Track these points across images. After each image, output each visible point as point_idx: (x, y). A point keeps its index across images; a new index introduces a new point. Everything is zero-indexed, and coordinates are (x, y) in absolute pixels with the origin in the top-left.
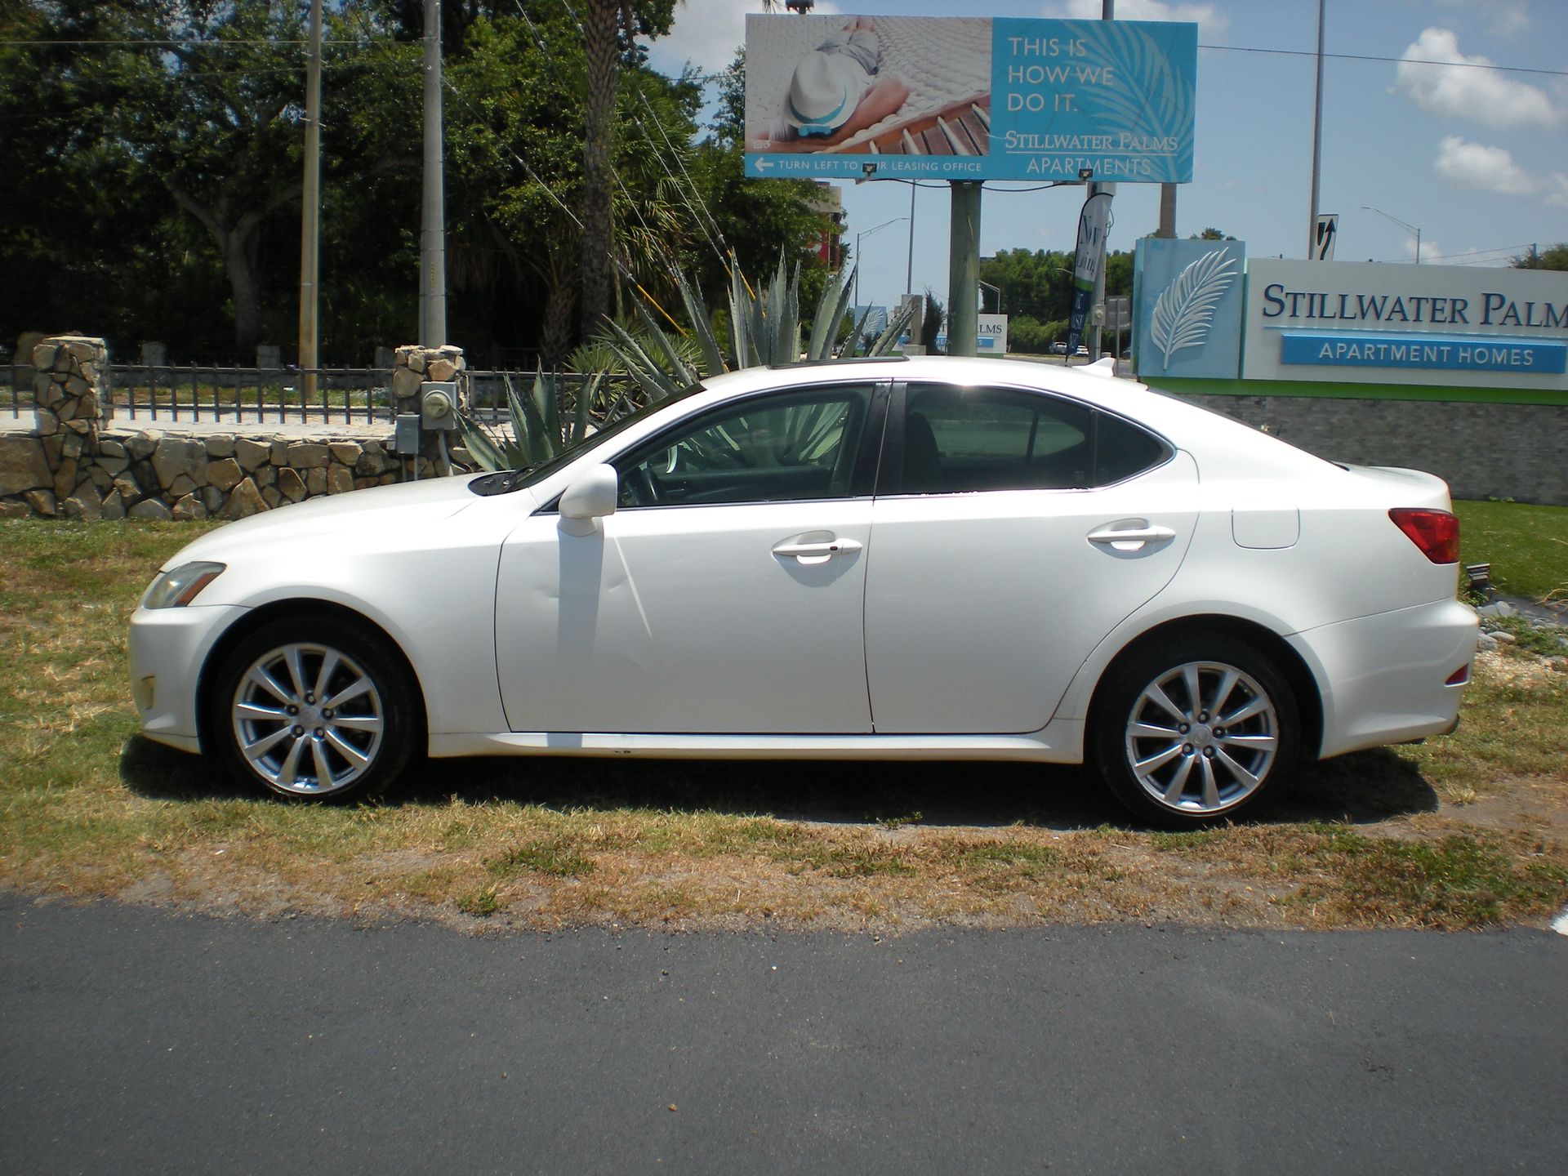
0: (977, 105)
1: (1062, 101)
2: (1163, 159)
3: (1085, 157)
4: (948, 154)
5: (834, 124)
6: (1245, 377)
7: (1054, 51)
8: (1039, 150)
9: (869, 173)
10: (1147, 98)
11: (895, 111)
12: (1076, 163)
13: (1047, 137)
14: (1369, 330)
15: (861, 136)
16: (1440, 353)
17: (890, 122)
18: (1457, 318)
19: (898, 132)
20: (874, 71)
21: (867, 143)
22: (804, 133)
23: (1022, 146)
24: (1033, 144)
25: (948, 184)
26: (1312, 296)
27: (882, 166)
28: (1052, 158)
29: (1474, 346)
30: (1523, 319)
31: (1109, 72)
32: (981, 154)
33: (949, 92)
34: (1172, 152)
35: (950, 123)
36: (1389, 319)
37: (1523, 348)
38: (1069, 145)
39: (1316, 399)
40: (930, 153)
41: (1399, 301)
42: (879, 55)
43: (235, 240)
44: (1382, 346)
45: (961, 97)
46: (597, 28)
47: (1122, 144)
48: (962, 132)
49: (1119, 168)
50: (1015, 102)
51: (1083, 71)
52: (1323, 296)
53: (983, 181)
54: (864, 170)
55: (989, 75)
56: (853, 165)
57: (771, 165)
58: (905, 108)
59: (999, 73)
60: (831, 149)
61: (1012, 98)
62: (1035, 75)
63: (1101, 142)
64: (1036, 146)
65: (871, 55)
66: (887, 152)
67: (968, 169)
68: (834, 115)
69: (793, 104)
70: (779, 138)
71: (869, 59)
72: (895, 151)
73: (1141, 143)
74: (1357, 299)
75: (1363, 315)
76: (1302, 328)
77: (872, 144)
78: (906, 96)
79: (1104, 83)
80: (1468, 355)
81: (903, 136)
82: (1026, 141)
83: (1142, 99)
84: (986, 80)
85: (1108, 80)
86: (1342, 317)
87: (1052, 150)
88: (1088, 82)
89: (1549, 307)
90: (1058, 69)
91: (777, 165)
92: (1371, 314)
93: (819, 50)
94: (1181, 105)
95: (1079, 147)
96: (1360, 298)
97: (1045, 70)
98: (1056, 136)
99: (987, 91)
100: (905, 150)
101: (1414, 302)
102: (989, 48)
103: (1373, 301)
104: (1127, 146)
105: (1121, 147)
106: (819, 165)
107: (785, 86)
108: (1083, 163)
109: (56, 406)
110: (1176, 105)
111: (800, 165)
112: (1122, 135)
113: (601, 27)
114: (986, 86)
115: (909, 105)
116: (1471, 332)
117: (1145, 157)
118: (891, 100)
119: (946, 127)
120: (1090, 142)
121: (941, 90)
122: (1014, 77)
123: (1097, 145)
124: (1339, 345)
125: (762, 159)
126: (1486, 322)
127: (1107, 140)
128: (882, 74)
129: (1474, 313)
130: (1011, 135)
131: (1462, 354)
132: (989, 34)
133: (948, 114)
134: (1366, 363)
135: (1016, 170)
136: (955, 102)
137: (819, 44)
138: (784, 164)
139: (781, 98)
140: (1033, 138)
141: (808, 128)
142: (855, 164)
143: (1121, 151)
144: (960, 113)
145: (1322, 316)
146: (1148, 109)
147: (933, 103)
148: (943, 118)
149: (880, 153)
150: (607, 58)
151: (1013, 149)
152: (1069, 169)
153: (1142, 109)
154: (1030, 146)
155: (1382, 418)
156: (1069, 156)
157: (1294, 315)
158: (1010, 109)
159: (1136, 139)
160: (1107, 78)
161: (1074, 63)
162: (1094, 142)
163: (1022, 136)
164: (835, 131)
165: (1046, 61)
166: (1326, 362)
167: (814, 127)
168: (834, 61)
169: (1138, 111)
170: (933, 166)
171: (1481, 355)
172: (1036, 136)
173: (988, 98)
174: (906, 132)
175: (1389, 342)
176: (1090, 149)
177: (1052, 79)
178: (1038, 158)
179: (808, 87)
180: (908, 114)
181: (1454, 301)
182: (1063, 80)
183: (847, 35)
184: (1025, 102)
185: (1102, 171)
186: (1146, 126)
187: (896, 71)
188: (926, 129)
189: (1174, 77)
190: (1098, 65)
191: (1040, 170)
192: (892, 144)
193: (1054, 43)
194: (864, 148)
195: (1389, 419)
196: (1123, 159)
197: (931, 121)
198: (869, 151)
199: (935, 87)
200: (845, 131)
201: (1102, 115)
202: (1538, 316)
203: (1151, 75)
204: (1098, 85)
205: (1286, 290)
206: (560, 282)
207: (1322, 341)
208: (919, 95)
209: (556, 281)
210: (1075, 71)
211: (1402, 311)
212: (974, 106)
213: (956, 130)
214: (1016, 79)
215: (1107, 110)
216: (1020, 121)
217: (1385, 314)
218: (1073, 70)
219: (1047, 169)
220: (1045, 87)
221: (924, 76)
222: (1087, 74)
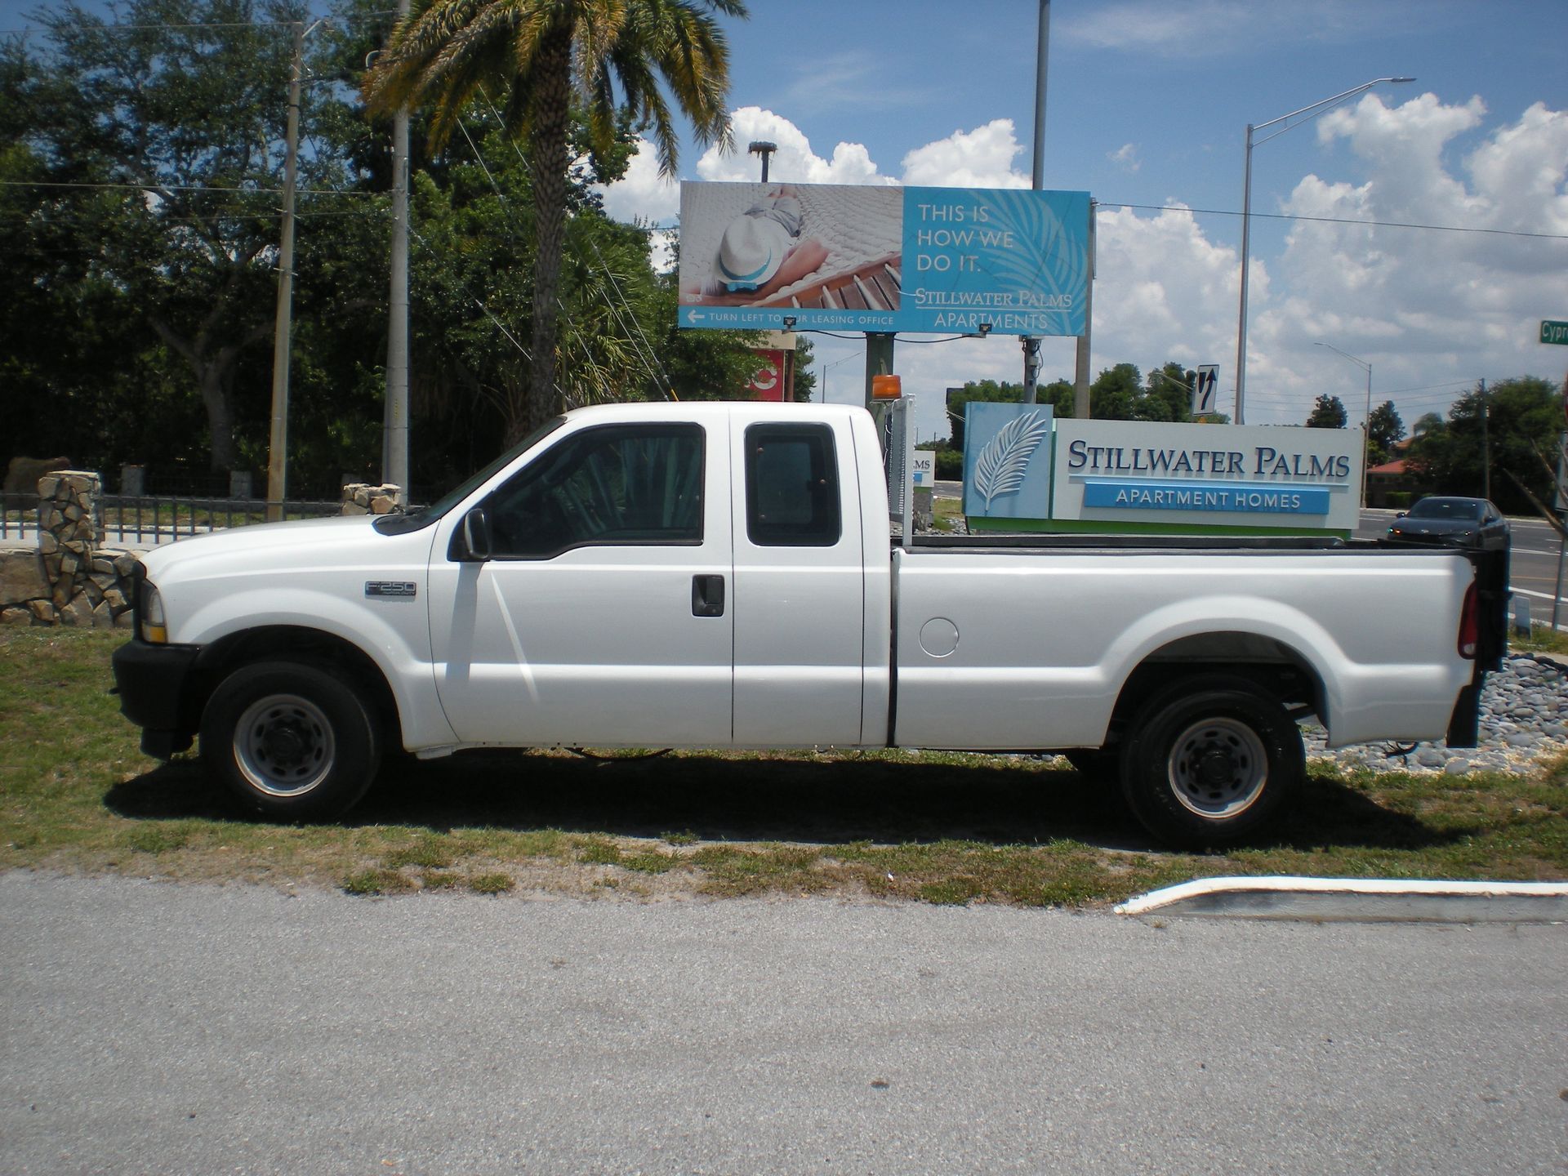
0: (890, 265)
1: (967, 261)
2: (1059, 315)
3: (987, 313)
4: (863, 308)
5: (759, 281)
6: (1054, 518)
7: (959, 217)
8: (945, 306)
9: (789, 326)
10: (1044, 261)
11: (815, 270)
12: (979, 318)
13: (953, 294)
14: (1158, 478)
15: (785, 292)
16: (1220, 498)
17: (811, 280)
18: (1234, 468)
19: (818, 288)
20: (797, 234)
21: (790, 298)
22: (732, 288)
23: (930, 302)
24: (941, 301)
25: (864, 335)
26: (1110, 450)
27: (802, 319)
28: (958, 313)
29: (1248, 492)
30: (1291, 470)
31: (1009, 236)
32: (893, 309)
33: (865, 253)
34: (1068, 308)
35: (865, 281)
36: (1176, 469)
37: (1291, 493)
38: (972, 301)
40: (847, 308)
41: (1184, 453)
42: (801, 219)
44: (1170, 492)
45: (875, 258)
46: (546, 190)
47: (1021, 301)
48: (876, 289)
49: (1019, 322)
50: (924, 263)
51: (985, 235)
52: (1119, 451)
53: (894, 334)
54: (785, 323)
55: (900, 238)
56: (777, 318)
57: (703, 317)
58: (824, 267)
59: (909, 236)
60: (757, 304)
61: (922, 259)
62: (942, 238)
63: (1003, 298)
64: (943, 302)
65: (794, 220)
66: (808, 307)
67: (881, 321)
68: (759, 273)
69: (723, 262)
70: (709, 293)
71: (791, 222)
72: (814, 305)
73: (1039, 300)
74: (1148, 453)
75: (1154, 466)
76: (1102, 477)
77: (794, 298)
78: (825, 256)
79: (1005, 246)
80: (1243, 499)
81: (822, 292)
82: (934, 298)
83: (1040, 260)
84: (898, 243)
85: (1009, 243)
86: (1136, 467)
87: (959, 306)
88: (990, 245)
89: (1314, 459)
90: (963, 233)
91: (708, 317)
92: (1160, 466)
93: (746, 214)
94: (1075, 265)
95: (982, 303)
96: (1151, 452)
97: (951, 234)
98: (961, 294)
99: (898, 252)
100: (824, 304)
101: (1197, 455)
102: (901, 214)
103: (1162, 454)
104: (1025, 303)
105: (1021, 304)
106: (746, 318)
107: (716, 246)
108: (986, 318)
109: (56, 529)
110: (1070, 267)
111: (729, 317)
112: (1021, 292)
113: (549, 191)
114: (898, 248)
115: (828, 264)
116: (1247, 480)
117: (1042, 313)
118: (811, 260)
119: (861, 284)
120: (992, 299)
121: (856, 251)
122: (922, 240)
123: (998, 302)
124: (1133, 491)
125: (694, 311)
126: (1259, 471)
127: (1008, 297)
128: (803, 236)
129: (1249, 463)
130: (920, 292)
131: (1238, 499)
132: (900, 201)
133: (863, 273)
134: (1158, 506)
135: (926, 323)
136: (870, 262)
137: (746, 210)
138: (714, 316)
139: (712, 256)
140: (941, 295)
141: (737, 284)
142: (778, 316)
143: (1020, 307)
144: (875, 272)
145: (1118, 467)
146: (1045, 269)
147: (847, 263)
148: (858, 276)
149: (801, 307)
150: (554, 219)
151: (922, 305)
152: (973, 324)
153: (1040, 270)
154: (938, 302)
156: (972, 312)
157: (1095, 466)
158: (919, 268)
159: (1034, 296)
160: (1007, 242)
161: (978, 228)
162: (996, 299)
163: (930, 293)
164: (761, 287)
165: (954, 226)
166: (1122, 505)
167: (742, 283)
168: (759, 223)
169: (1036, 271)
170: (850, 319)
171: (1255, 499)
172: (943, 294)
173: (900, 258)
174: (824, 288)
175: (1177, 489)
176: (992, 306)
177: (957, 242)
178: (945, 313)
179: (737, 248)
180: (827, 273)
181: (1231, 455)
182: (967, 243)
183: (772, 200)
184: (933, 263)
185: (1003, 324)
186: (1042, 284)
187: (818, 233)
188: (843, 286)
189: (1069, 241)
190: (1000, 230)
191: (947, 324)
192: (812, 300)
193: (959, 209)
194: (786, 302)
196: (1022, 314)
197: (847, 279)
198: (792, 306)
199: (852, 248)
200: (770, 287)
201: (1004, 275)
202: (1305, 466)
203: (1048, 239)
204: (1000, 248)
205: (1087, 446)
206: (517, 416)
207: (1117, 488)
208: (837, 256)
209: (513, 416)
210: (979, 235)
211: (1187, 463)
212: (887, 265)
213: (871, 288)
214: (925, 241)
215: (1008, 270)
216: (929, 280)
217: (1172, 466)
218: (977, 234)
219: (953, 323)
220: (951, 249)
221: (842, 238)
222: (989, 238)
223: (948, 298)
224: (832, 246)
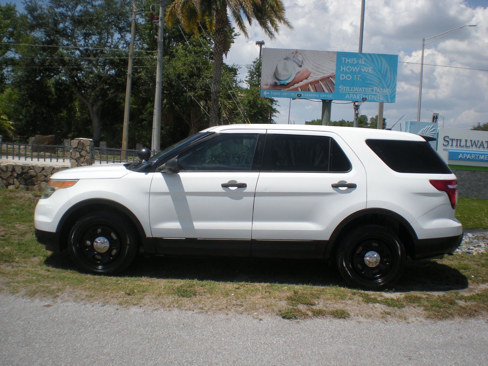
0: (331, 77)
1: (357, 77)
2: (386, 95)
3: (363, 94)
4: (322, 92)
5: (288, 82)
7: (355, 62)
8: (349, 91)
9: (299, 97)
10: (382, 77)
11: (306, 79)
12: (361, 96)
13: (352, 88)
14: (474, 150)
15: (296, 85)
17: (305, 82)
19: (307, 85)
20: (301, 66)
21: (298, 87)
22: (279, 84)
23: (344, 90)
24: (348, 90)
25: (321, 101)
26: (457, 140)
27: (302, 95)
28: (353, 94)
31: (371, 69)
32: (332, 92)
33: (323, 73)
34: (390, 93)
35: (323, 82)
38: (358, 90)
39: (457, 170)
40: (316, 91)
41: (482, 142)
42: (302, 62)
43: (95, 109)
44: (477, 155)
45: (326, 75)
46: (217, 50)
47: (374, 91)
48: (326, 85)
49: (373, 98)
50: (343, 77)
51: (363, 68)
52: (460, 140)
53: (332, 100)
55: (335, 69)
57: (268, 93)
58: (309, 78)
59: (338, 68)
60: (287, 89)
61: (342, 76)
62: (349, 69)
63: (368, 89)
64: (349, 90)
65: (300, 61)
66: (304, 91)
67: (328, 96)
68: (288, 79)
69: (276, 75)
70: (271, 85)
71: (299, 62)
72: (306, 90)
73: (380, 90)
74: (470, 141)
75: (472, 146)
76: (455, 149)
77: (299, 88)
78: (310, 74)
79: (370, 72)
81: (309, 86)
82: (346, 89)
83: (381, 77)
84: (334, 70)
86: (466, 146)
87: (354, 92)
88: (365, 72)
90: (356, 67)
91: (270, 93)
92: (474, 146)
93: (284, 59)
94: (392, 79)
95: (361, 91)
96: (471, 141)
97: (352, 68)
98: (354, 88)
99: (334, 73)
100: (309, 90)
101: (487, 142)
102: (336, 60)
103: (475, 142)
104: (376, 91)
105: (374, 92)
106: (283, 94)
107: (274, 70)
108: (363, 96)
109: (77, 159)
111: (277, 94)
112: (375, 88)
113: (219, 50)
114: (334, 72)
115: (311, 77)
117: (382, 95)
118: (305, 75)
119: (322, 84)
120: (365, 90)
122: (342, 69)
123: (367, 91)
124: (465, 154)
125: (266, 91)
127: (370, 89)
128: (303, 67)
130: (341, 87)
132: (336, 57)
133: (322, 80)
134: (473, 160)
135: (342, 97)
136: (325, 76)
137: (284, 58)
138: (272, 93)
139: (272, 73)
140: (348, 88)
141: (280, 82)
142: (294, 94)
144: (326, 80)
145: (460, 146)
146: (382, 80)
147: (318, 76)
148: (321, 81)
149: (302, 91)
150: (220, 60)
151: (342, 91)
152: (358, 98)
153: (381, 80)
154: (347, 90)
155: (476, 176)
156: (359, 94)
157: (452, 145)
158: (341, 79)
159: (379, 89)
161: (360, 66)
162: (366, 90)
163: (344, 87)
164: (288, 84)
165: (352, 65)
166: (461, 159)
167: (282, 82)
168: (288, 62)
169: (380, 81)
170: (317, 95)
172: (349, 87)
173: (334, 75)
174: (309, 85)
175: (479, 154)
176: (365, 92)
177: (354, 71)
178: (349, 94)
179: (280, 70)
180: (310, 80)
182: (357, 71)
183: (293, 55)
184: (345, 77)
185: (368, 98)
186: (382, 85)
187: (308, 66)
188: (316, 84)
189: (391, 71)
190: (367, 66)
191: (350, 98)
192: (305, 88)
193: (355, 60)
194: (296, 89)
195: (478, 177)
196: (375, 95)
197: (317, 82)
198: (298, 90)
199: (319, 72)
200: (291, 84)
201: (369, 82)
203: (384, 70)
204: (368, 73)
205: (450, 138)
206: (194, 126)
207: (459, 153)
208: (314, 74)
209: (193, 126)
210: (361, 68)
211: (483, 145)
212: (330, 78)
213: (325, 85)
214: (343, 70)
215: (371, 80)
216: (344, 83)
217: (478, 146)
218: (360, 68)
219: (352, 97)
220: (352, 73)
221: (315, 68)
222: (364, 69)
223: (350, 89)
224: (312, 71)
